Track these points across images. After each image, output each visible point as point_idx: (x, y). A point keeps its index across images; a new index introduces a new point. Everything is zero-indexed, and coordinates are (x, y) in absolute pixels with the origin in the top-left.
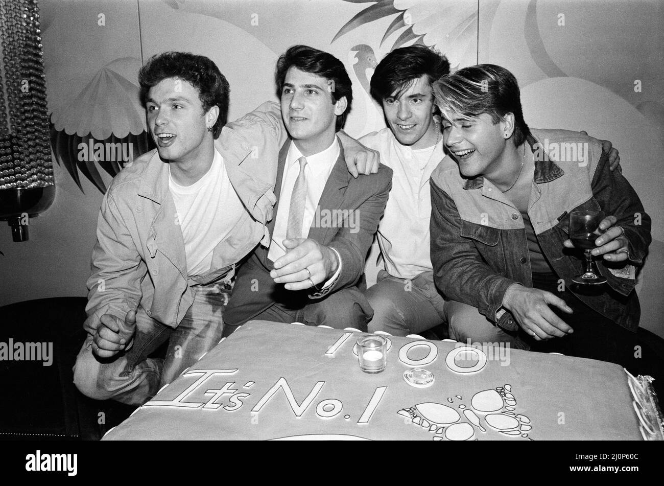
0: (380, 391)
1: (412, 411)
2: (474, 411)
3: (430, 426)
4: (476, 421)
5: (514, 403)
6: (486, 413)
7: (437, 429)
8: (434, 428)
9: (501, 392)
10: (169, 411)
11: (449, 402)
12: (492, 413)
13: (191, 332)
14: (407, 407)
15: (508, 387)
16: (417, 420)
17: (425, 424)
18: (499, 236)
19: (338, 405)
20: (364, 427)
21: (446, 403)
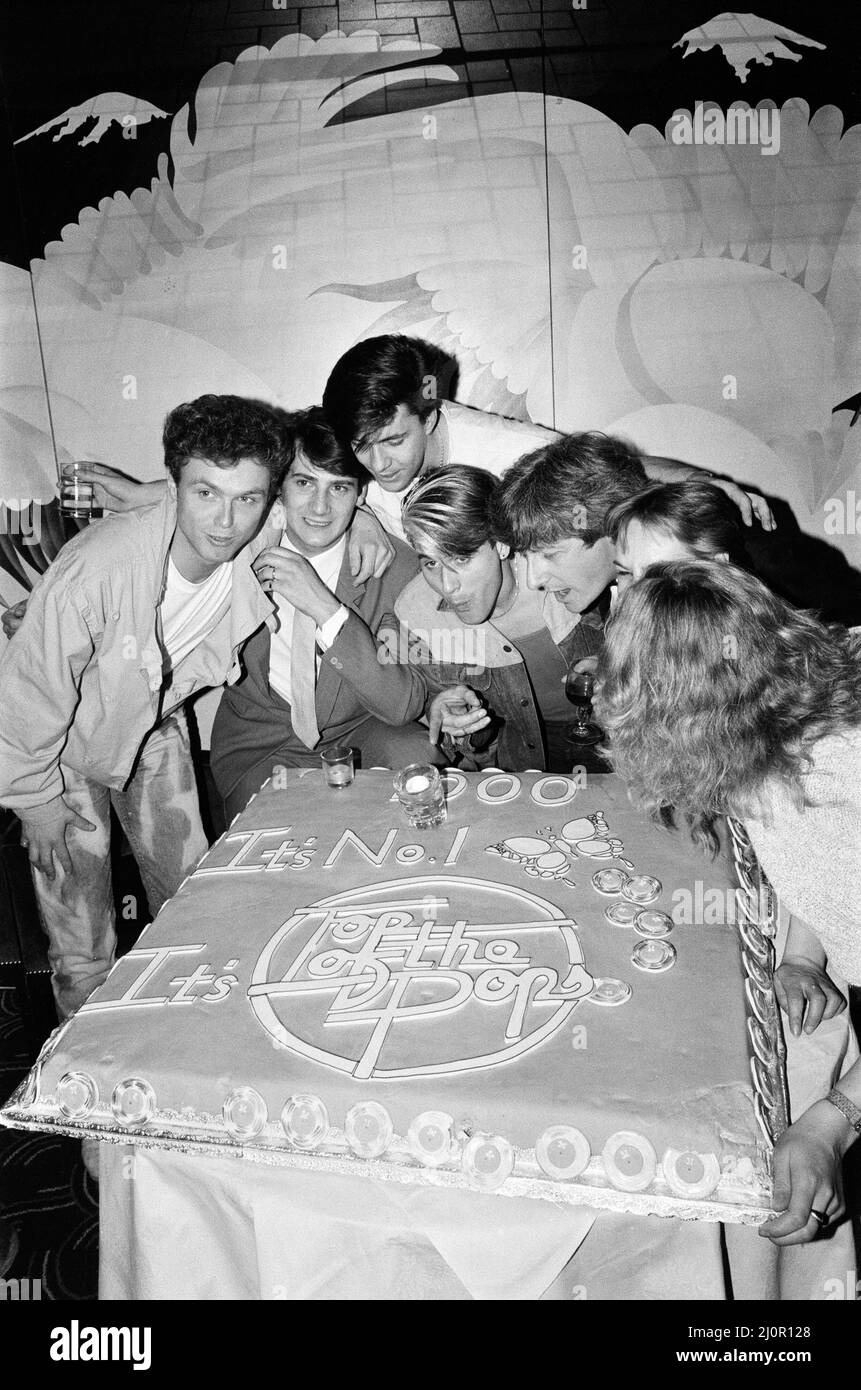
0: (462, 832)
1: (500, 848)
2: (566, 840)
3: (521, 858)
4: (567, 849)
5: (606, 828)
6: (577, 841)
7: (528, 860)
8: (525, 859)
9: (593, 819)
10: (226, 877)
11: (538, 835)
12: (584, 840)
13: (146, 775)
14: (495, 842)
15: (600, 814)
16: (507, 854)
17: (515, 856)
18: (490, 677)
19: (420, 851)
20: (451, 868)
21: (535, 835)
